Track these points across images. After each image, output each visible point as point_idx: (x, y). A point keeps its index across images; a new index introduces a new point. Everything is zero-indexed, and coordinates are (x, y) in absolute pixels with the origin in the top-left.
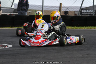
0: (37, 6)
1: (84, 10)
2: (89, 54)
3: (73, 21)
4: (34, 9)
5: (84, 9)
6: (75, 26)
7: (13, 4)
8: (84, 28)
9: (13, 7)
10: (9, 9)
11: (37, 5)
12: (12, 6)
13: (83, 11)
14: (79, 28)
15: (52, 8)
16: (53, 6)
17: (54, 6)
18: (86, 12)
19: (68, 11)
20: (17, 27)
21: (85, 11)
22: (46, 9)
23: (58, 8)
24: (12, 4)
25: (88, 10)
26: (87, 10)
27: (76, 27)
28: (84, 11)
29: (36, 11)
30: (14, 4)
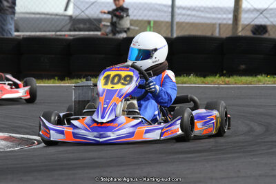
0: (156, 6)
4: (146, 19)
9: (70, 12)
10: (57, 17)
11: (156, 4)
12: (66, 10)
15: (207, 12)
16: (210, 8)
19: (268, 23)
22: (194, 18)
23: (230, 13)
29: (152, 25)
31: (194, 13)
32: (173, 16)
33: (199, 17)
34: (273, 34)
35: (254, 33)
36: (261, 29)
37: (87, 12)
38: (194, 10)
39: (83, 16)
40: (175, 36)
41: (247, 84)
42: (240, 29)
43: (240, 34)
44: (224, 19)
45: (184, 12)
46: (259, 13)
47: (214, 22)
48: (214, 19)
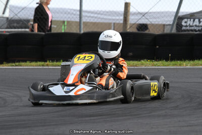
0: (69, 11)
1: (186, 20)
2: (190, 126)
3: (157, 47)
5: (187, 18)
6: (163, 59)
7: (8, 6)
8: (184, 64)
9: (7, 15)
11: (69, 9)
12: (4, 13)
13: (183, 24)
14: (174, 65)
15: (105, 15)
16: (107, 12)
17: (111, 12)
18: (191, 25)
19: (148, 22)
20: (14, 62)
21: (190, 22)
23: (121, 16)
24: (4, 6)
25: (197, 20)
26: (194, 20)
27: (164, 62)
28: (185, 22)
29: (66, 23)
30: (10, 6)
31: (96, 15)
32: (80, 18)
33: (99, 18)
34: (151, 31)
35: (138, 30)
36: (143, 27)
37: (19, 15)
38: (96, 13)
39: (16, 18)
40: (82, 32)
41: (133, 66)
42: (128, 27)
43: (128, 31)
44: (118, 20)
45: (89, 15)
46: (142, 15)
47: (110, 22)
48: (110, 19)
